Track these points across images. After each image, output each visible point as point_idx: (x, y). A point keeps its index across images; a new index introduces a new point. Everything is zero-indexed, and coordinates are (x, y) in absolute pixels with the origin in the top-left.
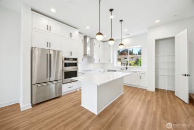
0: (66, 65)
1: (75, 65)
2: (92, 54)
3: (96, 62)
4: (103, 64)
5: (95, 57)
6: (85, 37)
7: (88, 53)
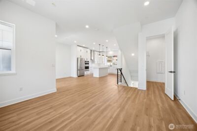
0: (86, 64)
1: (88, 64)
2: (94, 59)
3: (96, 63)
4: (99, 64)
5: (96, 60)
6: (91, 51)
7: (92, 58)
